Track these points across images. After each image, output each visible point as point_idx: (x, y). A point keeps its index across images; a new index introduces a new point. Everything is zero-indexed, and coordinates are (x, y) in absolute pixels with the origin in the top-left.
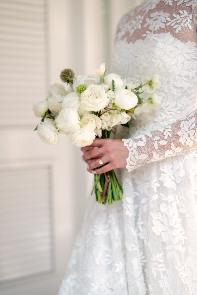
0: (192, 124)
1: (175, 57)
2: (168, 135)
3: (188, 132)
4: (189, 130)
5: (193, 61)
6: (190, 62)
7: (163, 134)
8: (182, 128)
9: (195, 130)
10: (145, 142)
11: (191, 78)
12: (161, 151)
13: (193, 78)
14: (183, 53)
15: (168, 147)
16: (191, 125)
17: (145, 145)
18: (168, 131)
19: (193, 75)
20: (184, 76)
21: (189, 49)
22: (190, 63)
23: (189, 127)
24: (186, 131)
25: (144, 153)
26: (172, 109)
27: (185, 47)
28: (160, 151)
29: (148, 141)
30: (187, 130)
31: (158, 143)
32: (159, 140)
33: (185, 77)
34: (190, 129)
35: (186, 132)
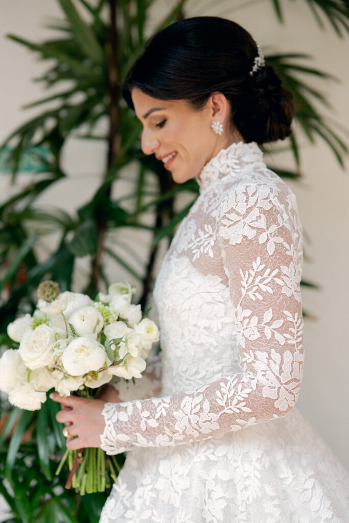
0: (197, 405)
1: (189, 298)
2: (162, 414)
3: (190, 416)
4: (191, 414)
5: (218, 305)
6: (213, 305)
7: (156, 409)
8: (182, 408)
9: (200, 416)
10: (130, 415)
11: (215, 330)
12: (150, 434)
13: (219, 331)
14: (202, 292)
15: (160, 431)
16: (195, 407)
17: (128, 419)
18: (164, 407)
19: (218, 327)
20: (203, 327)
21: (210, 286)
22: (213, 307)
23: (192, 409)
24: (186, 413)
25: (124, 433)
26: (192, 376)
27: (204, 283)
28: (148, 433)
29: (134, 415)
30: (188, 413)
31: (146, 422)
32: (148, 418)
33: (205, 328)
34: (193, 412)
35: (187, 415)
